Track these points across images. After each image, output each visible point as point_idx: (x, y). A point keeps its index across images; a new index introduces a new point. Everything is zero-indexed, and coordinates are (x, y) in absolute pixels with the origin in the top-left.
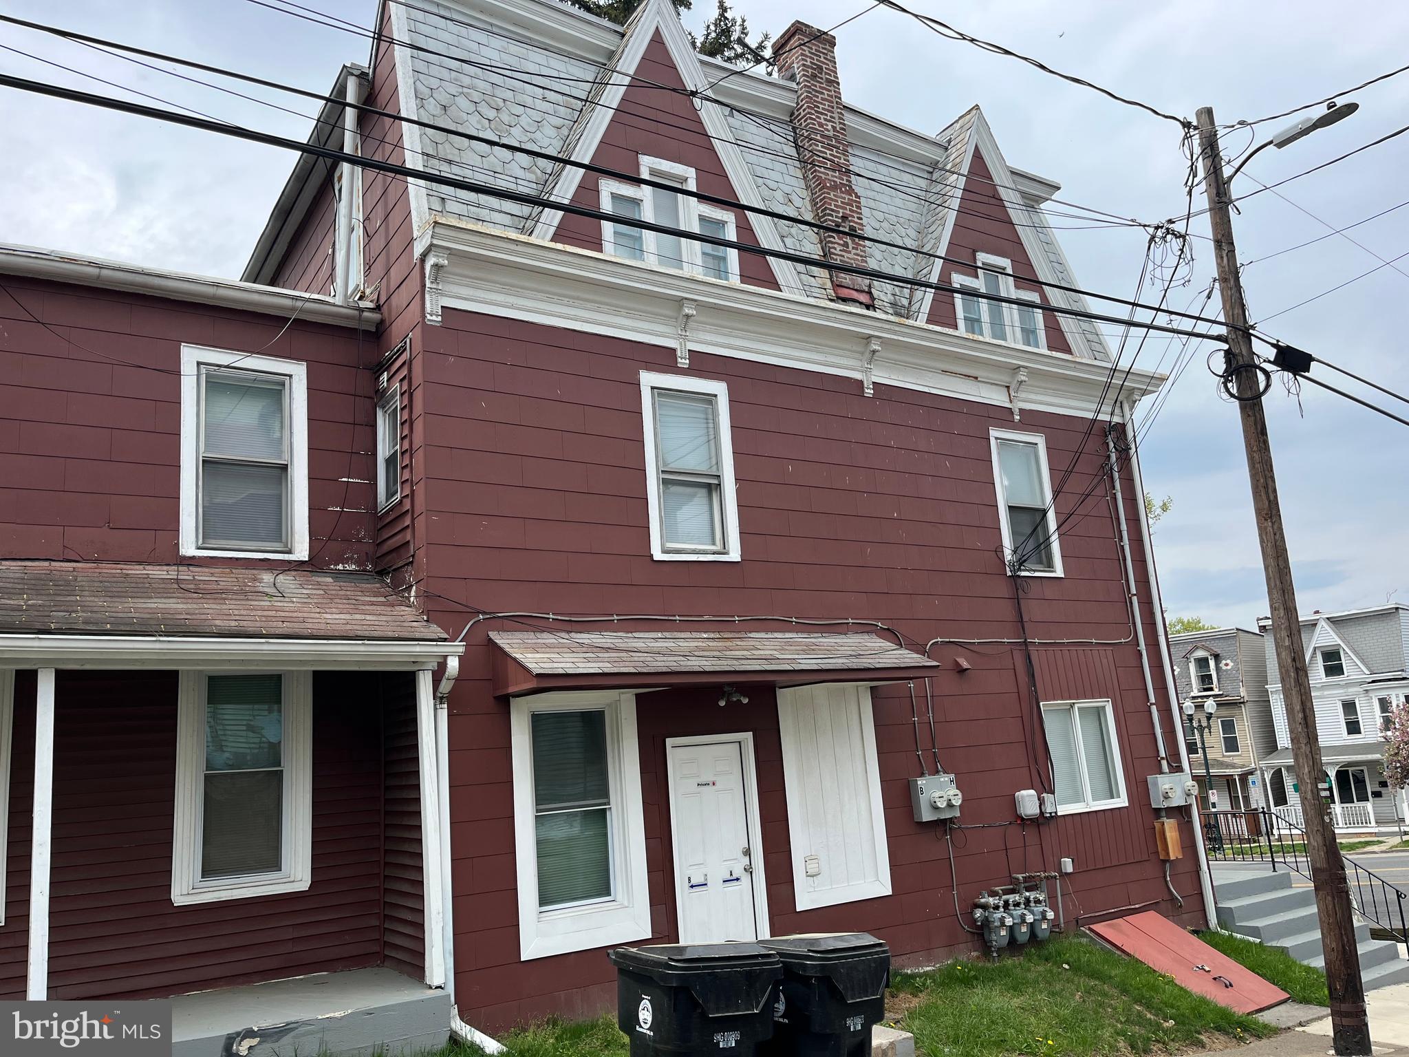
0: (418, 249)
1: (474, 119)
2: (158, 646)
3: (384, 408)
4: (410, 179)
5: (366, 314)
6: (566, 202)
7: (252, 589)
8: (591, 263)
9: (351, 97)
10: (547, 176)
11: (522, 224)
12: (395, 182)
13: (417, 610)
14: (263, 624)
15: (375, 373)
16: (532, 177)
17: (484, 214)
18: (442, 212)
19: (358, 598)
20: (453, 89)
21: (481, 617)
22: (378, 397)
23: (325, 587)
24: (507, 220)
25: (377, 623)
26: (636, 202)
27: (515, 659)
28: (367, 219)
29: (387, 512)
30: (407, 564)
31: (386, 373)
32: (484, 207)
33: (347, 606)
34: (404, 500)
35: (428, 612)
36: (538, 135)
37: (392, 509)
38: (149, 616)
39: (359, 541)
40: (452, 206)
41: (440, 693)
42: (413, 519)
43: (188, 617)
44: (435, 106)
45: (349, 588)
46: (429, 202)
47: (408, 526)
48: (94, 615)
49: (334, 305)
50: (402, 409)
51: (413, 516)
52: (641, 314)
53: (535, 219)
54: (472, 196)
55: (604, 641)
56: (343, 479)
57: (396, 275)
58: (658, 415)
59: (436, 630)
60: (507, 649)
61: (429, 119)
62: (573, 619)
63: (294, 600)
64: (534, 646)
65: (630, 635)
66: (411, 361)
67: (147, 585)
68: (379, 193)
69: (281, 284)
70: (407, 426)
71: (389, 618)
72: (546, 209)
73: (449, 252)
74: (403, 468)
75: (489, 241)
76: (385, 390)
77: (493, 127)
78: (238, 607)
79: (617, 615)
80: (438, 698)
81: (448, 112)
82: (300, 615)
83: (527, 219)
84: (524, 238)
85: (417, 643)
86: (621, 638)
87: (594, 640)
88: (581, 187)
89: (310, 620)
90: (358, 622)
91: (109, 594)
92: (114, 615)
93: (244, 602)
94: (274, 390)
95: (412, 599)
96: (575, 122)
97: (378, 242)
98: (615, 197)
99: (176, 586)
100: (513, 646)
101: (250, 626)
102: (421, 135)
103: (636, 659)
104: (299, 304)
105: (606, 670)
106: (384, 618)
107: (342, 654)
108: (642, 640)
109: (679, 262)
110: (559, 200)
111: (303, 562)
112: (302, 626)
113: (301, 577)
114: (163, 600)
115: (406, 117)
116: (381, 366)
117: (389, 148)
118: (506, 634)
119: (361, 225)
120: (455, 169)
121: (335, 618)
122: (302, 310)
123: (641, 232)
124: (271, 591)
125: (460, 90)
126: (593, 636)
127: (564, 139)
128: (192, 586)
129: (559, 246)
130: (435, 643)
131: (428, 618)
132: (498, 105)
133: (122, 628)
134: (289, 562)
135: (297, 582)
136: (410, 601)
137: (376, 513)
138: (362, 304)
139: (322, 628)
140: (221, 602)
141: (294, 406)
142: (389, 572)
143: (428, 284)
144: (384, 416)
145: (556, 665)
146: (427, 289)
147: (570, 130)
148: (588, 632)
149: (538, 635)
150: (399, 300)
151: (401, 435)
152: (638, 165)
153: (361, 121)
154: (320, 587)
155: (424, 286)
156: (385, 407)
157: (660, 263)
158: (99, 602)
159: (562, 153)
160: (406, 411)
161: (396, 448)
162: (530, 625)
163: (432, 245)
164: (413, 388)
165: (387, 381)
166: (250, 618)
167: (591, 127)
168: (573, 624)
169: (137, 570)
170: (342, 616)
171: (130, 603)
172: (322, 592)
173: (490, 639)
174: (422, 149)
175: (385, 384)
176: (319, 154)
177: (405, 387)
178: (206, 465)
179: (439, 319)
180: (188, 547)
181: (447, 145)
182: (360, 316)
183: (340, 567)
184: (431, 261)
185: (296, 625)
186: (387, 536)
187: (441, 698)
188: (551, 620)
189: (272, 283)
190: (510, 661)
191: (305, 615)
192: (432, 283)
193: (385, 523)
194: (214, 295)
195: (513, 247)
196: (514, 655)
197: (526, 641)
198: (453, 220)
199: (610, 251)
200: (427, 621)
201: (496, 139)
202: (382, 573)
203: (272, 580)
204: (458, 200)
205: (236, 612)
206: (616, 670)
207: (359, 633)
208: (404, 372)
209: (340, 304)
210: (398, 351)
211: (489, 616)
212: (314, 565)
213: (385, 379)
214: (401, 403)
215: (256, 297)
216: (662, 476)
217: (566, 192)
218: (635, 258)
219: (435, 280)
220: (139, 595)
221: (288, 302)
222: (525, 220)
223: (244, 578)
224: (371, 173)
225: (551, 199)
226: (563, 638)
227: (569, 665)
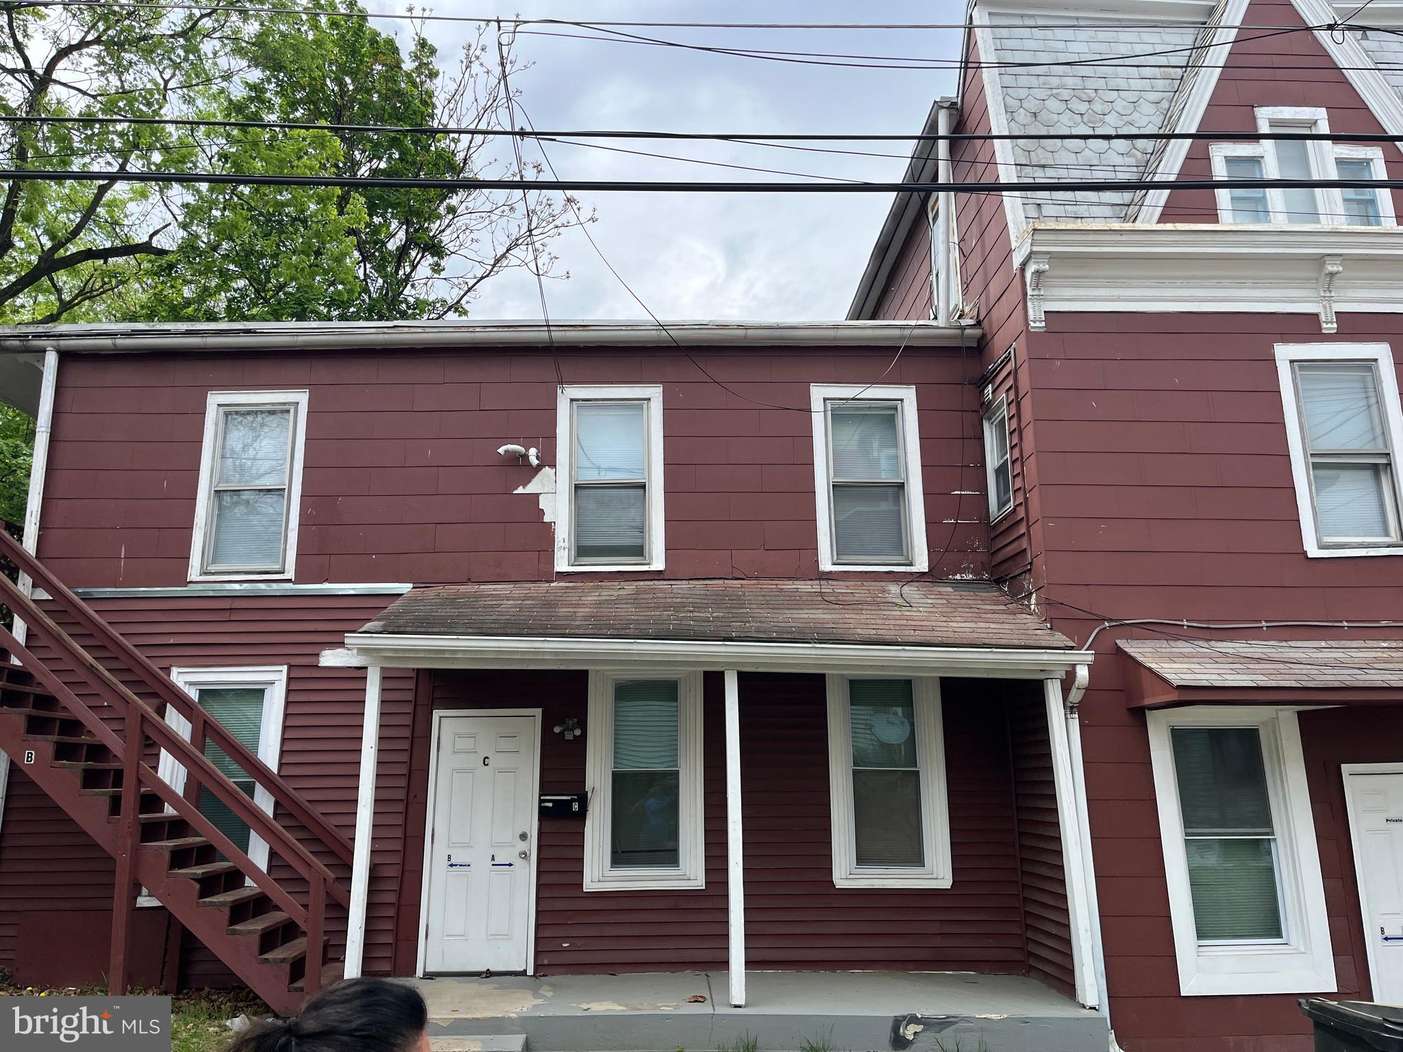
0: (1017, 260)
1: (1066, 119)
2: (814, 652)
3: (989, 419)
4: (1004, 193)
5: (968, 331)
6: (1172, 178)
7: (883, 600)
8: (1208, 237)
9: (942, 130)
10: (1148, 156)
11: (1124, 212)
12: (991, 199)
13: (1039, 617)
14: (897, 633)
15: (979, 387)
16: (1132, 161)
17: (1082, 210)
18: (1038, 218)
19: (978, 606)
20: (1042, 94)
21: (1107, 624)
22: (984, 409)
23: (946, 597)
24: (1107, 211)
25: (1001, 631)
26: (1256, 161)
27: (1150, 669)
28: (962, 240)
29: (1001, 521)
30: (1025, 572)
31: (990, 385)
32: (1082, 203)
33: (971, 615)
34: (1018, 509)
35: (1051, 620)
36: (1136, 116)
37: (1005, 518)
38: (803, 625)
39: (974, 551)
40: (1048, 210)
41: (1071, 703)
42: (1028, 527)
43: (834, 626)
44: (1026, 115)
45: (968, 597)
46: (1025, 211)
47: (1024, 533)
48: (762, 625)
49: (937, 327)
50: (1010, 419)
51: (1028, 523)
52: (1270, 281)
53: (1139, 204)
54: (1068, 195)
55: (1252, 650)
56: (956, 492)
57: (995, 289)
58: (1300, 391)
59: (1060, 638)
60: (1140, 658)
61: (1020, 129)
62: (1211, 626)
63: (921, 609)
64: (1168, 655)
65: (1284, 644)
66: (1016, 371)
67: (798, 598)
68: (973, 213)
69: (882, 316)
70: (1016, 435)
71: (1013, 626)
72: (1151, 191)
73: (1049, 256)
74: (1014, 477)
75: (1091, 237)
76: (990, 402)
77: (1085, 120)
78: (874, 617)
79: (1266, 621)
80: (1069, 708)
81: (1039, 118)
82: (928, 623)
83: (1129, 205)
84: (1128, 226)
85: (1044, 651)
86: (1273, 647)
87: (1240, 650)
88: (1188, 158)
89: (939, 629)
90: (984, 630)
91: (771, 607)
92: (778, 624)
93: (878, 612)
94: (888, 416)
95: (1033, 607)
96: (1176, 92)
97: (975, 261)
98: (1230, 160)
99: (820, 598)
100: (1146, 655)
101: (888, 634)
102: (1013, 148)
103: (1297, 671)
104: (907, 332)
105: (1262, 684)
106: (1007, 626)
107: (973, 661)
108: (1301, 650)
109: (1314, 215)
110: (1164, 178)
111: (923, 574)
112: (932, 634)
113: (925, 587)
114: (813, 611)
115: (997, 134)
116: (984, 381)
117: (981, 167)
118: (1135, 642)
119: (957, 246)
120: (1050, 172)
121: (961, 627)
122: (911, 338)
123: (1265, 193)
124: (899, 601)
125: (1049, 92)
126: (1237, 645)
127: (1165, 112)
128: (833, 598)
129: (1169, 226)
130: (1062, 651)
131: (1051, 626)
132: (1090, 97)
133: (785, 636)
134: (911, 574)
135: (920, 592)
136: (1030, 609)
137: (989, 523)
138: (964, 322)
139: (951, 637)
140: (859, 612)
141: (907, 428)
142: (1006, 581)
143: (1029, 292)
144: (991, 427)
145: (1199, 677)
146: (1029, 297)
147: (1171, 102)
148: (1231, 641)
149: (1172, 643)
150: (999, 313)
151: (1011, 443)
152: (1254, 119)
153: (952, 149)
154: (942, 597)
155: (1025, 294)
156: (991, 419)
157: (1291, 221)
158: (764, 613)
159: (1163, 128)
160: (1014, 421)
161: (1005, 458)
162: (1162, 633)
163: (1032, 253)
164: (1020, 398)
165: (992, 393)
166: (884, 627)
167: (1196, 93)
168: (1213, 631)
169: (788, 585)
170: (967, 625)
171: (788, 614)
172: (945, 602)
173: (1120, 648)
174: (1015, 161)
175: (990, 396)
176: (912, 190)
177: (1012, 396)
178: (836, 489)
179: (1043, 324)
180: (826, 565)
181: (1040, 151)
182: (963, 333)
183: (958, 577)
184: (1031, 269)
185: (927, 633)
186: (1001, 546)
187: (1072, 708)
188: (1185, 627)
189: (873, 317)
190: (1143, 672)
191: (933, 624)
192: (1033, 290)
193: (998, 532)
194: (835, 337)
195: (1118, 238)
196: (1148, 665)
197: (1159, 650)
198: (1051, 224)
199: (1227, 219)
200: (1051, 629)
201: (1091, 132)
202: (999, 581)
203: (899, 591)
204: (1055, 202)
205: (873, 622)
206: (1274, 684)
207: (986, 641)
208: (1010, 382)
209: (943, 326)
210: (1002, 362)
211: (1115, 624)
212: (933, 576)
213: (990, 392)
214: (1009, 412)
215: (869, 333)
216: (1311, 460)
217: (1173, 166)
218: (1258, 221)
219: (1037, 287)
220: (793, 607)
221: (897, 332)
222: (1127, 208)
223: (874, 590)
224: (964, 196)
225: (1156, 179)
226: (1202, 647)
227: (1214, 677)
